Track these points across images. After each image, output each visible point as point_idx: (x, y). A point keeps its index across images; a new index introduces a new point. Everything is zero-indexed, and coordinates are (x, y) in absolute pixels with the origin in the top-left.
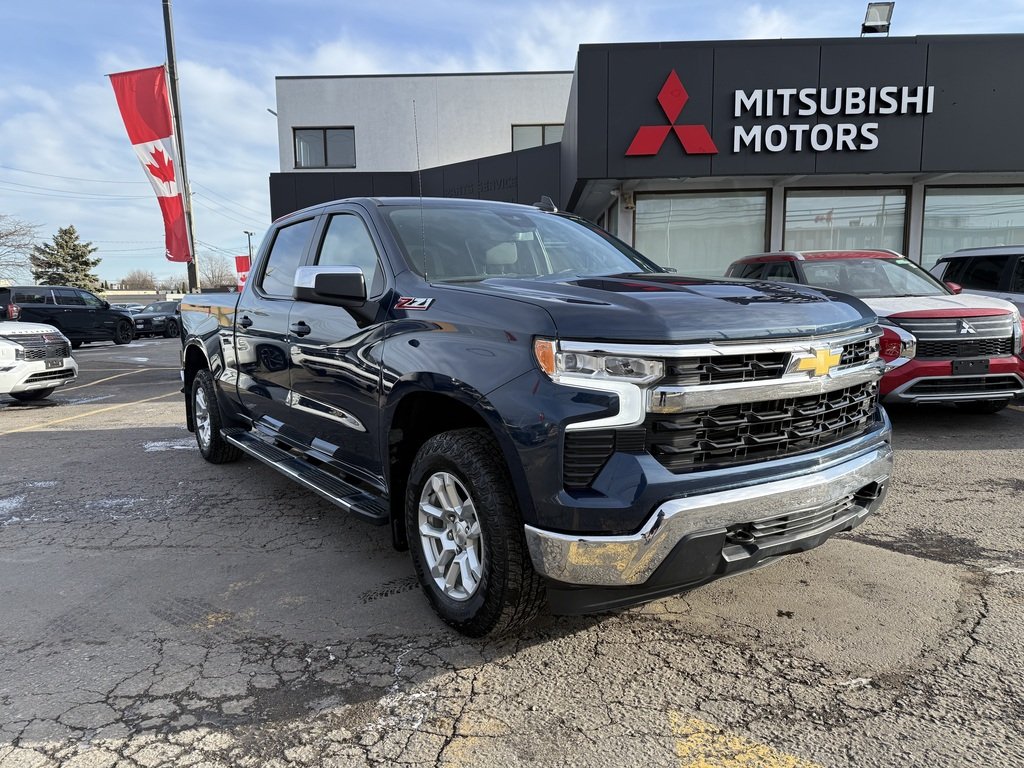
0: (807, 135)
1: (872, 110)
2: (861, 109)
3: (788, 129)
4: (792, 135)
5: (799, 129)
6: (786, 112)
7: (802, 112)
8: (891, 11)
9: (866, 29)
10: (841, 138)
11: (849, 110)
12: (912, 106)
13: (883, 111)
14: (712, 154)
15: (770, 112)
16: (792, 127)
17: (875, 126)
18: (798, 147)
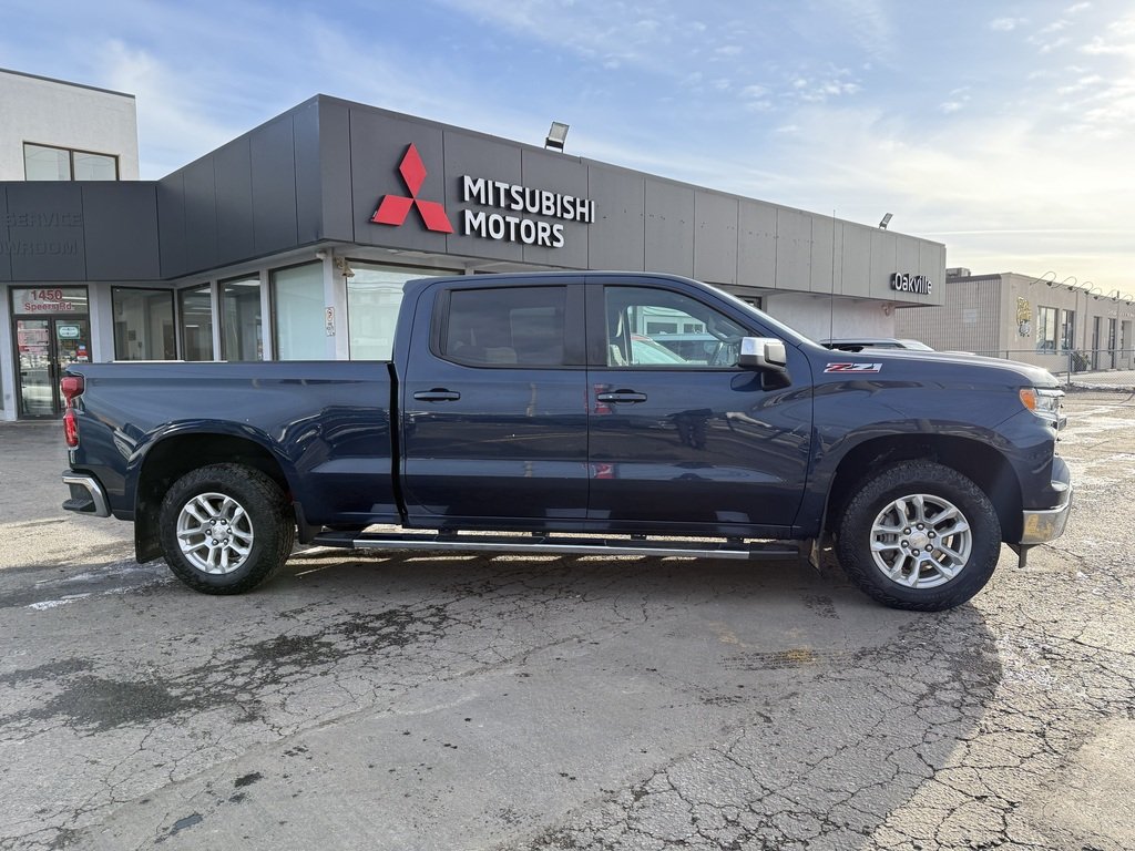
0: (518, 226)
1: (559, 215)
2: (551, 212)
3: (504, 218)
4: (508, 225)
5: (513, 221)
6: (502, 204)
7: (514, 206)
8: (566, 131)
9: (549, 143)
10: (541, 234)
11: (545, 212)
12: (582, 214)
13: (565, 215)
14: (446, 233)
15: (491, 202)
16: (508, 219)
17: (561, 227)
18: (513, 238)
